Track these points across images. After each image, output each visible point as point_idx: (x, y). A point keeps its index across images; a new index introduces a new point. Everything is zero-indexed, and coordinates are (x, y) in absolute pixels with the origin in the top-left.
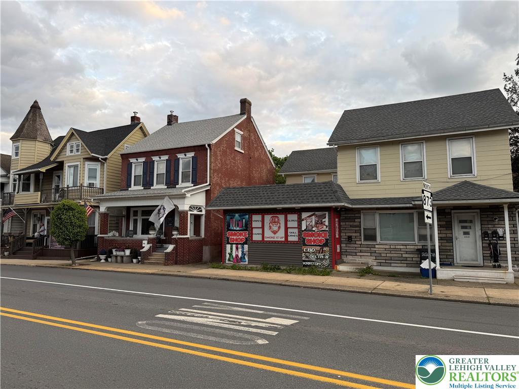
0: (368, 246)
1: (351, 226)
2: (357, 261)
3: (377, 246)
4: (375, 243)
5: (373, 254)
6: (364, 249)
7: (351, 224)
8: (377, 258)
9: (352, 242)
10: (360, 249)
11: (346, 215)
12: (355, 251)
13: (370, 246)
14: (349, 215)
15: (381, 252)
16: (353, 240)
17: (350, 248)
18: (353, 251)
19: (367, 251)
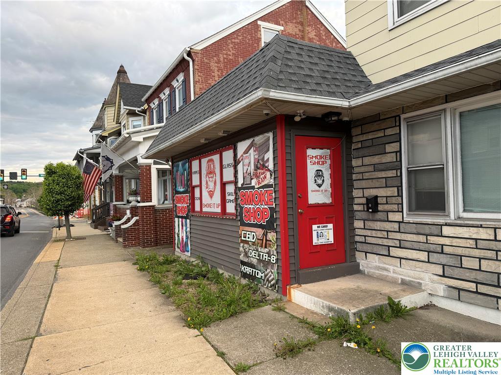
0: (422, 229)
1: (377, 168)
2: (391, 274)
3: (446, 231)
4: (441, 221)
5: (434, 257)
6: (410, 237)
7: (376, 160)
8: (448, 271)
9: (380, 215)
10: (398, 236)
11: (365, 137)
12: (386, 242)
13: (427, 229)
14: (370, 136)
15: (459, 251)
16: (380, 208)
17: (374, 233)
18: (380, 241)
19: (416, 246)
